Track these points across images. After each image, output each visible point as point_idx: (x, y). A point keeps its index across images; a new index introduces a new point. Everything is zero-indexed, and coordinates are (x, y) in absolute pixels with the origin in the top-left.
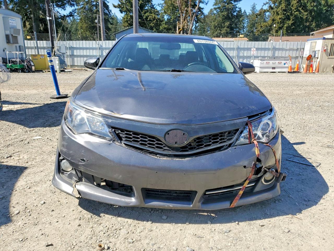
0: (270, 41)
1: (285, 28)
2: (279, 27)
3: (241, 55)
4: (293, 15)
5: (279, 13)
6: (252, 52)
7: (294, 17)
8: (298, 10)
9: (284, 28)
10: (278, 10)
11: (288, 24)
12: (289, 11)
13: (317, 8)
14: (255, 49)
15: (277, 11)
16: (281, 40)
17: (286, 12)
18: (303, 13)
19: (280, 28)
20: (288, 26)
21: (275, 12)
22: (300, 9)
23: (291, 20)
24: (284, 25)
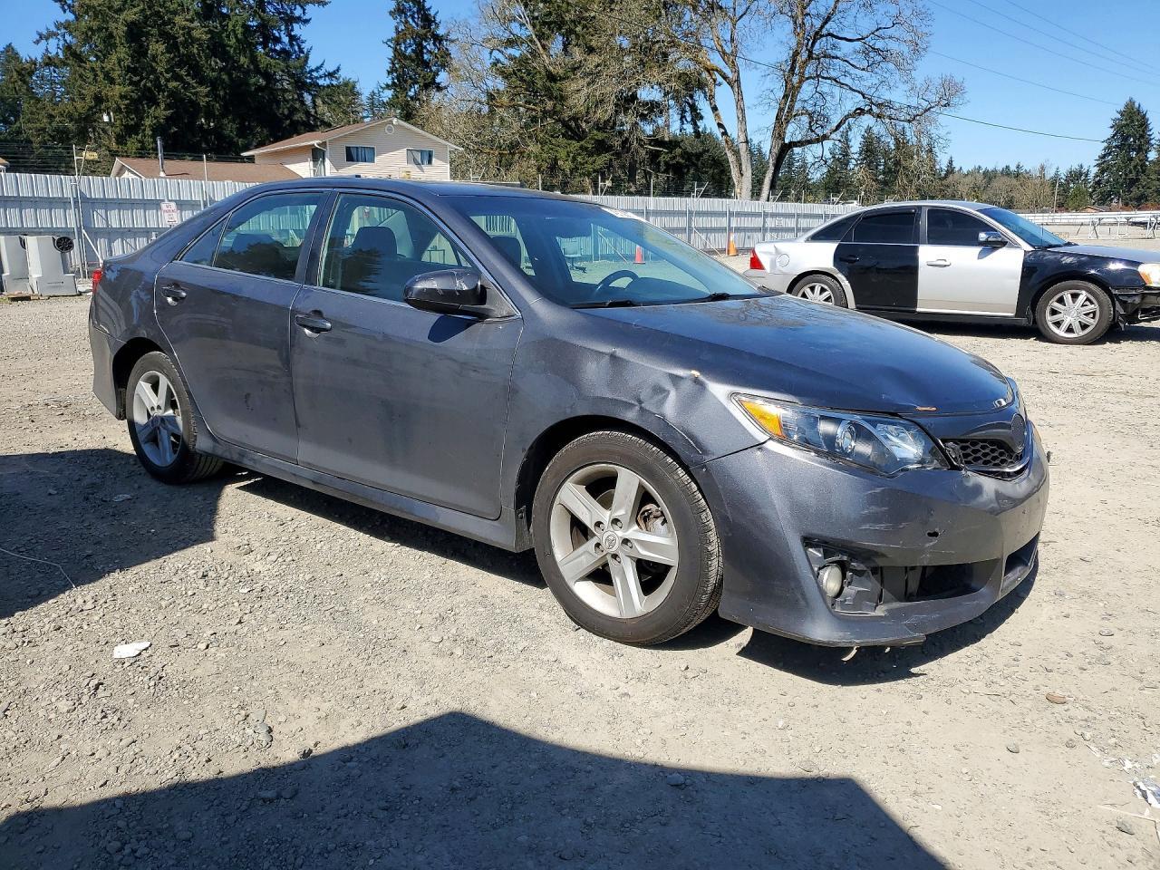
0: (119, 173)
1: (148, 129)
2: (125, 126)
3: (99, 223)
4: (164, 91)
5: (115, 75)
6: (166, 214)
7: (168, 97)
8: (177, 77)
9: (144, 130)
10: (108, 66)
11: (156, 118)
12: (148, 74)
13: (230, 75)
14: (173, 205)
15: (103, 68)
16: (164, 171)
17: (138, 78)
18: (194, 88)
19: (132, 130)
20: (154, 124)
21: (99, 73)
22: (183, 73)
23: (163, 106)
24: (142, 119)
